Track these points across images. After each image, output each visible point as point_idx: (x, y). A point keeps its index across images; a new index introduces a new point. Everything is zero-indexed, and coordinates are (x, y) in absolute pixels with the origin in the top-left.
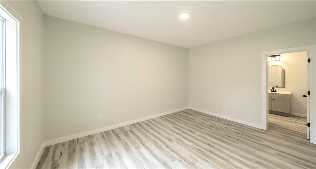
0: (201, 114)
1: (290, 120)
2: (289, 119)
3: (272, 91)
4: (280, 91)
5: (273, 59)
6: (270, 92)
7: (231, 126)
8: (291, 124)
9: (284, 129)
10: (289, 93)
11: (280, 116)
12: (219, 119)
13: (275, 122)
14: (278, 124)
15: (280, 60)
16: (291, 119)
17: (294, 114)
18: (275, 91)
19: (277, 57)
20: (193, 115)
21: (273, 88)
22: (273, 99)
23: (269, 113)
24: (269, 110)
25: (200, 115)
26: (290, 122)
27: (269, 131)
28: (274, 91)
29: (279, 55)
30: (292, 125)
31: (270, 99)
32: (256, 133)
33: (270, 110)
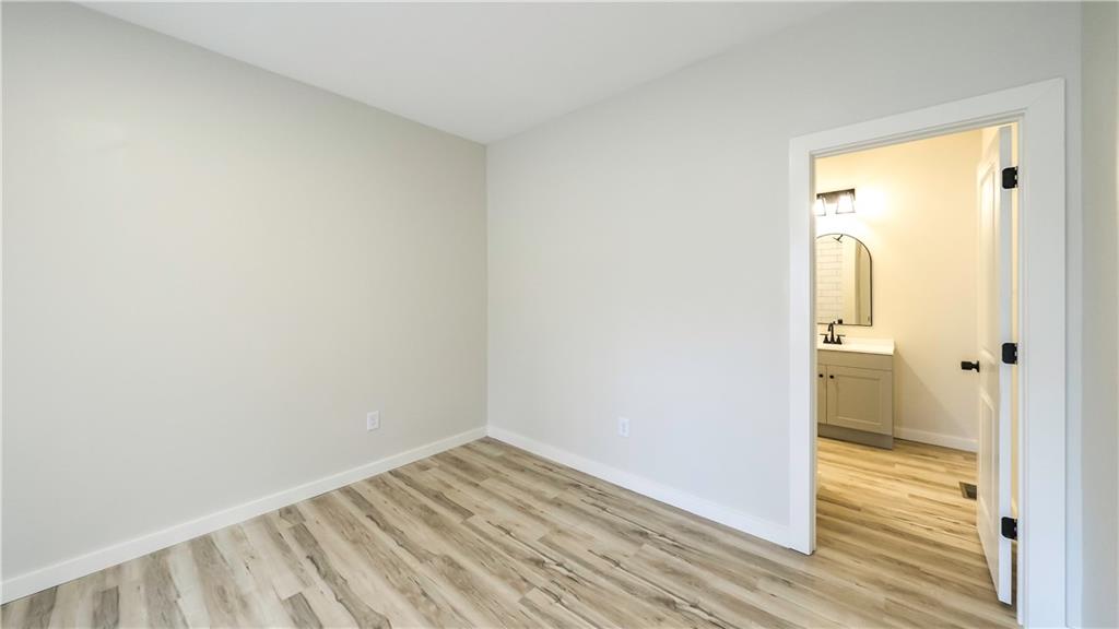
0: (528, 464)
1: (898, 469)
2: (892, 464)
3: (826, 341)
4: (857, 341)
5: (831, 207)
6: (821, 345)
7: (647, 546)
8: (903, 490)
9: (887, 529)
10: (890, 351)
11: (858, 450)
12: (602, 494)
13: (844, 485)
14: (857, 500)
15: (853, 212)
16: (900, 463)
17: (906, 432)
18: (839, 342)
19: (844, 199)
20: (484, 476)
21: (831, 326)
22: (832, 377)
23: (819, 436)
24: (819, 424)
25: (522, 470)
26: (899, 478)
27: (824, 562)
28: (832, 341)
29: (852, 191)
30: (912, 496)
31: (821, 376)
32: (762, 584)
33: (824, 421)
